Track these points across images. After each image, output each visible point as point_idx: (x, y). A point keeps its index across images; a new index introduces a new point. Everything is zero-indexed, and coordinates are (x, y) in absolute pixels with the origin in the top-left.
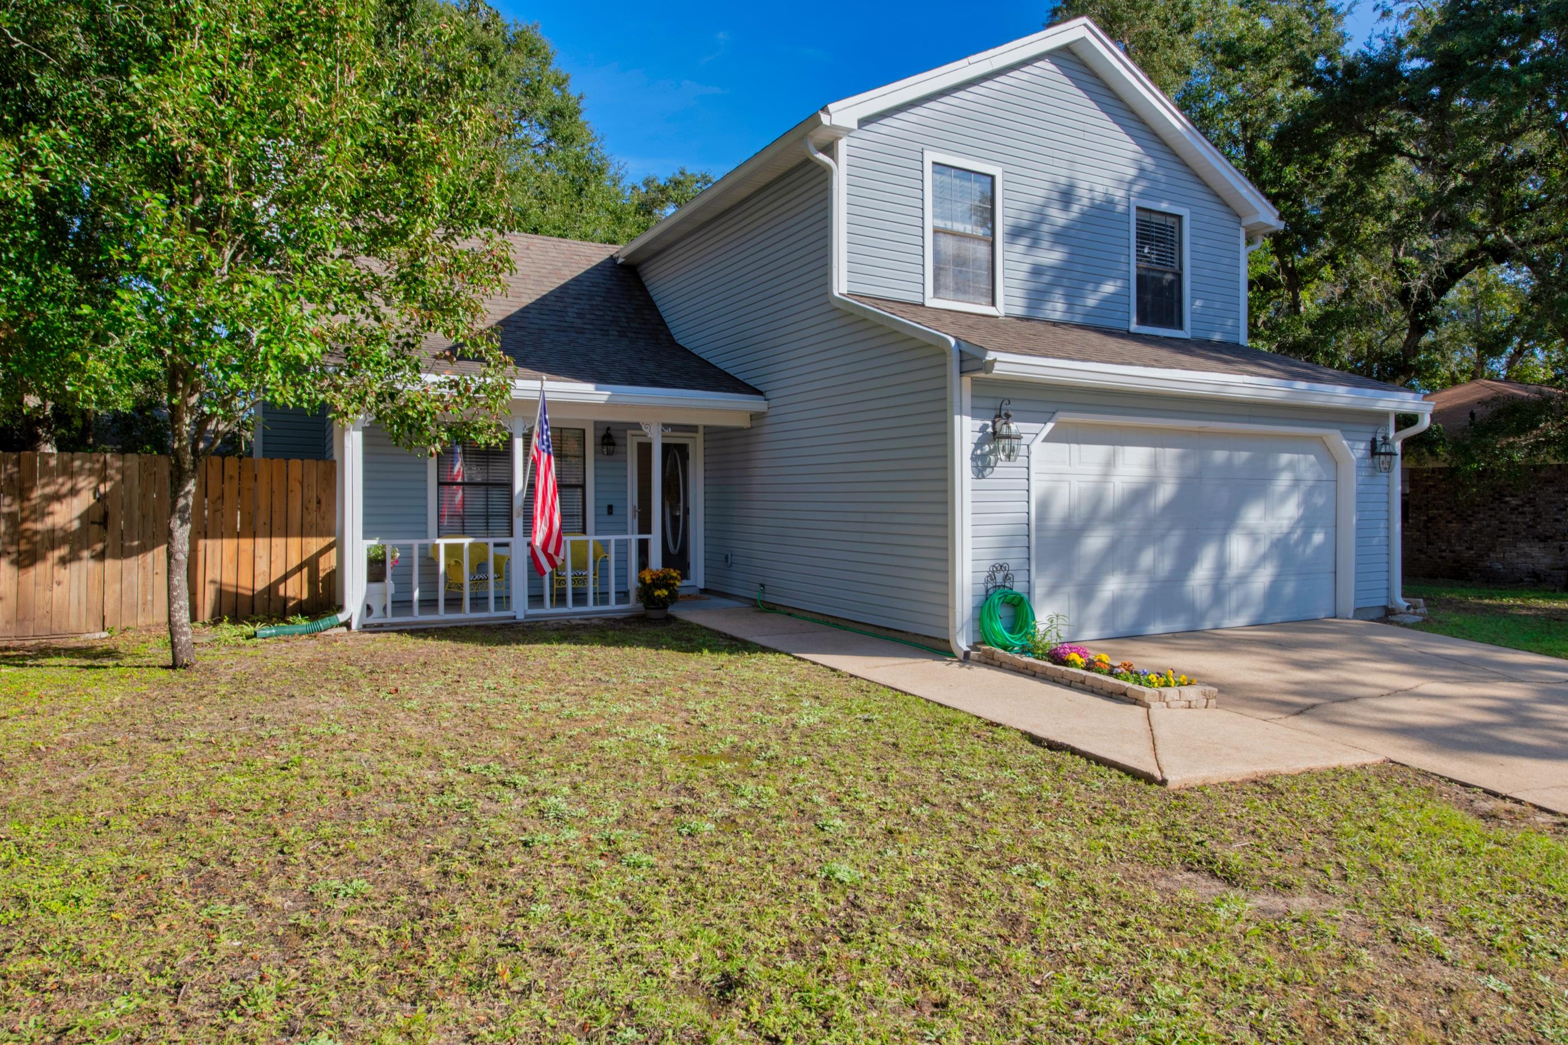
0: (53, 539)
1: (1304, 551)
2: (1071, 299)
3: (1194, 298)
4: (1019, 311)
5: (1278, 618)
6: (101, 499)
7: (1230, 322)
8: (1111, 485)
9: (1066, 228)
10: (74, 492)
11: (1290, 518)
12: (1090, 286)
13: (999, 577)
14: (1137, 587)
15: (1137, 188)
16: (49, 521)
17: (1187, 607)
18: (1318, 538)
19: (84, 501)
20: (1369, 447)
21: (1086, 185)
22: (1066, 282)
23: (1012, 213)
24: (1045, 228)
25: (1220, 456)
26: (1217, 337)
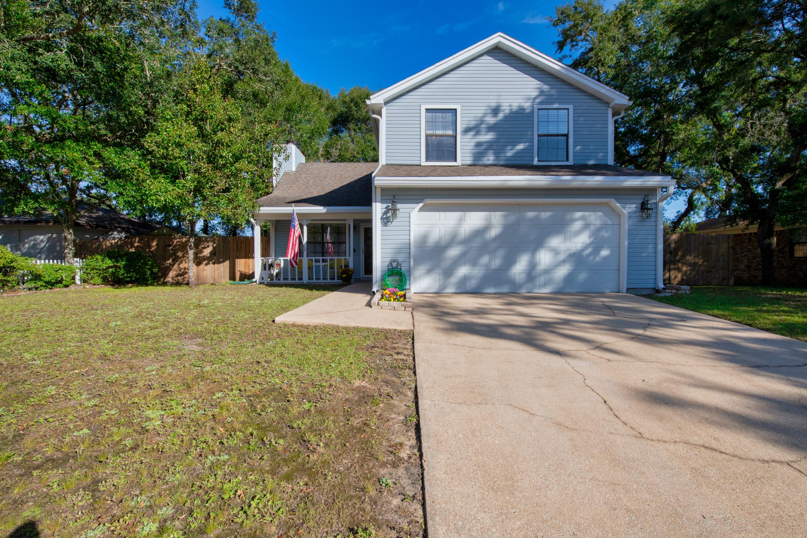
0: (204, 259)
1: (594, 259)
2: (497, 155)
3: (575, 146)
4: (469, 162)
5: (574, 291)
6: (214, 248)
7: (601, 155)
8: (463, 229)
9: (495, 124)
10: (208, 246)
11: (583, 243)
12: (509, 147)
13: (394, 264)
14: (478, 272)
15: (537, 101)
16: (203, 254)
17: (511, 282)
18: (605, 253)
19: (210, 249)
20: (640, 206)
21: (508, 104)
22: (495, 147)
23: (465, 122)
24: (484, 126)
25: (531, 214)
26: (591, 162)
